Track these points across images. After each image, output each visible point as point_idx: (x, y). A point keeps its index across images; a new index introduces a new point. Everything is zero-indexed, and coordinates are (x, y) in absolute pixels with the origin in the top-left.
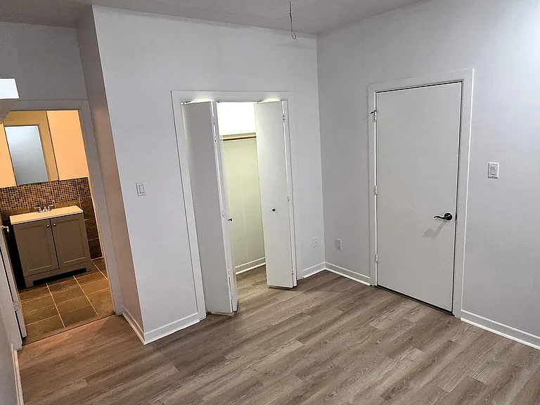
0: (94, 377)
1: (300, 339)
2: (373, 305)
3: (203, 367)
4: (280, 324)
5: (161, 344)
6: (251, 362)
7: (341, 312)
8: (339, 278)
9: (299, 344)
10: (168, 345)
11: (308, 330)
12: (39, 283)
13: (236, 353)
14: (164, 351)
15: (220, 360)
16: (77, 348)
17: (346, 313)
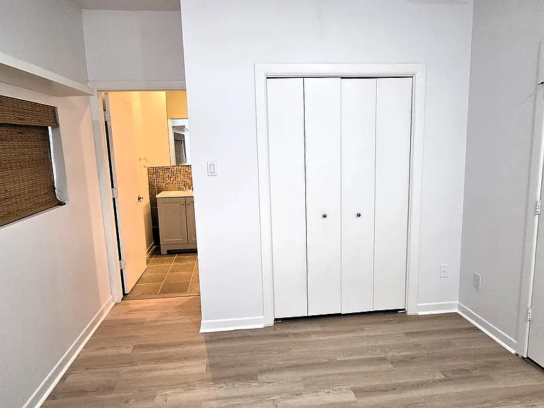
0: (141, 347)
1: (357, 391)
2: (500, 385)
3: (229, 377)
4: (346, 361)
5: (213, 338)
6: (279, 394)
7: (440, 376)
8: (469, 329)
9: (351, 397)
10: (218, 340)
11: (377, 383)
12: (171, 253)
13: (273, 376)
14: (210, 346)
15: (251, 377)
16: (151, 316)
17: (446, 381)
